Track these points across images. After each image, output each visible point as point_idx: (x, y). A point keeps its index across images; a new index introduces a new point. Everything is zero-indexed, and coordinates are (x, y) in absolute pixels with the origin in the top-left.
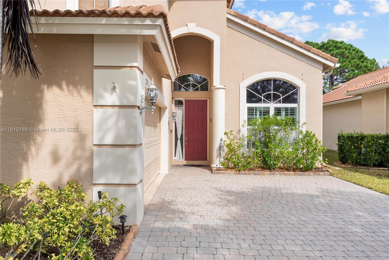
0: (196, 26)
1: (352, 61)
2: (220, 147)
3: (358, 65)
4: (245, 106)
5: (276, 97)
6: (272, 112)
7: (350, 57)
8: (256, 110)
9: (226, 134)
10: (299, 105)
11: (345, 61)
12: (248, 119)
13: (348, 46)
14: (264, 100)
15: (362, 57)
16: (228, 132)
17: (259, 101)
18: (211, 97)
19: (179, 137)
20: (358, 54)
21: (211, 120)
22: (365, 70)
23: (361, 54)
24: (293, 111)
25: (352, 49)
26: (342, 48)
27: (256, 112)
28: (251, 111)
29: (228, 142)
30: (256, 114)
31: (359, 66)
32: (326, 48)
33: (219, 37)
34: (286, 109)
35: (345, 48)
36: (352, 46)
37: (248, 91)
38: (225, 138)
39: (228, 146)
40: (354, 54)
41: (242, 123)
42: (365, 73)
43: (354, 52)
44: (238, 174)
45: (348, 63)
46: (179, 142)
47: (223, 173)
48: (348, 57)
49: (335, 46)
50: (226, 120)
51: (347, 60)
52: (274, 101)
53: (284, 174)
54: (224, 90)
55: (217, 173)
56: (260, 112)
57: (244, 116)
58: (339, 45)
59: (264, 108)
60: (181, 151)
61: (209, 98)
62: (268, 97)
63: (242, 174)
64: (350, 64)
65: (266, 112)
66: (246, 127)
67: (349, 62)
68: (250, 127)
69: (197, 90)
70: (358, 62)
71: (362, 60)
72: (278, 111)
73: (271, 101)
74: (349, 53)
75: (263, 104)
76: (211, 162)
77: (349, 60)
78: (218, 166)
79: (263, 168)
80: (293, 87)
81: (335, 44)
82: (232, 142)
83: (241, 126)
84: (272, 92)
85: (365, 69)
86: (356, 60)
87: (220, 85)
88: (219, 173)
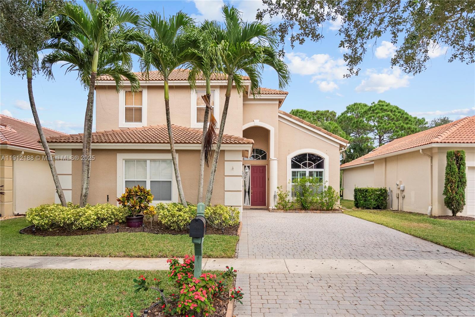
0: (259, 121)
1: (396, 123)
2: (275, 196)
3: (402, 126)
4: (290, 170)
5: (310, 165)
6: (307, 174)
7: (395, 119)
8: (297, 173)
9: (278, 188)
10: (325, 170)
11: (389, 123)
12: (292, 178)
13: (393, 108)
14: (302, 167)
15: (407, 119)
16: (279, 186)
17: (299, 167)
18: (268, 164)
19: (247, 190)
20: (403, 116)
21: (268, 179)
22: (408, 132)
23: (405, 116)
24: (321, 174)
25: (397, 111)
26: (388, 110)
27: (297, 174)
28: (294, 174)
29: (279, 193)
30: (297, 176)
31: (403, 128)
32: (373, 110)
33: (274, 128)
34: (317, 172)
35: (391, 110)
36: (397, 108)
37: (292, 161)
38: (277, 190)
39: (280, 195)
40: (399, 116)
41: (288, 181)
42: (408, 134)
43: (399, 114)
44: (285, 212)
45: (392, 125)
46: (247, 193)
47: (276, 212)
48: (393, 119)
49: (382, 109)
50: (278, 179)
51: (392, 122)
52: (308, 167)
53: (314, 213)
54: (277, 161)
55: (272, 212)
56: (300, 174)
57: (290, 177)
58: (385, 108)
59: (302, 171)
60: (248, 199)
61: (267, 165)
62: (305, 165)
63: (288, 212)
64: (394, 125)
65: (304, 174)
66: (291, 184)
67: (394, 123)
68: (293, 184)
69: (259, 159)
70: (402, 124)
71: (407, 121)
72: (311, 174)
73: (306, 167)
74: (394, 115)
75: (301, 169)
76: (268, 206)
77: (394, 122)
78: (273, 208)
79: (301, 209)
80: (320, 158)
81: (381, 107)
82: (282, 193)
83: (287, 183)
84: (307, 162)
85: (408, 130)
86: (401, 122)
87: (274, 157)
88: (274, 212)
